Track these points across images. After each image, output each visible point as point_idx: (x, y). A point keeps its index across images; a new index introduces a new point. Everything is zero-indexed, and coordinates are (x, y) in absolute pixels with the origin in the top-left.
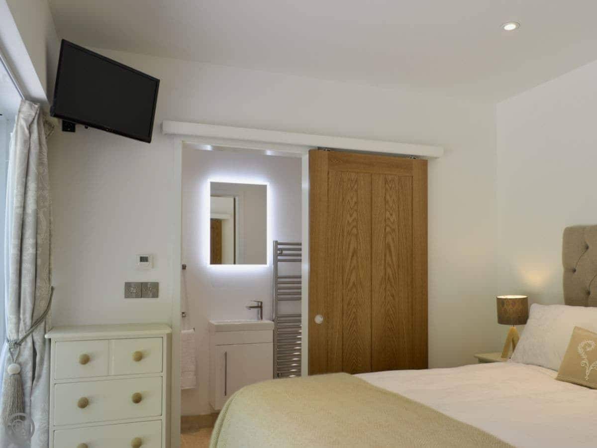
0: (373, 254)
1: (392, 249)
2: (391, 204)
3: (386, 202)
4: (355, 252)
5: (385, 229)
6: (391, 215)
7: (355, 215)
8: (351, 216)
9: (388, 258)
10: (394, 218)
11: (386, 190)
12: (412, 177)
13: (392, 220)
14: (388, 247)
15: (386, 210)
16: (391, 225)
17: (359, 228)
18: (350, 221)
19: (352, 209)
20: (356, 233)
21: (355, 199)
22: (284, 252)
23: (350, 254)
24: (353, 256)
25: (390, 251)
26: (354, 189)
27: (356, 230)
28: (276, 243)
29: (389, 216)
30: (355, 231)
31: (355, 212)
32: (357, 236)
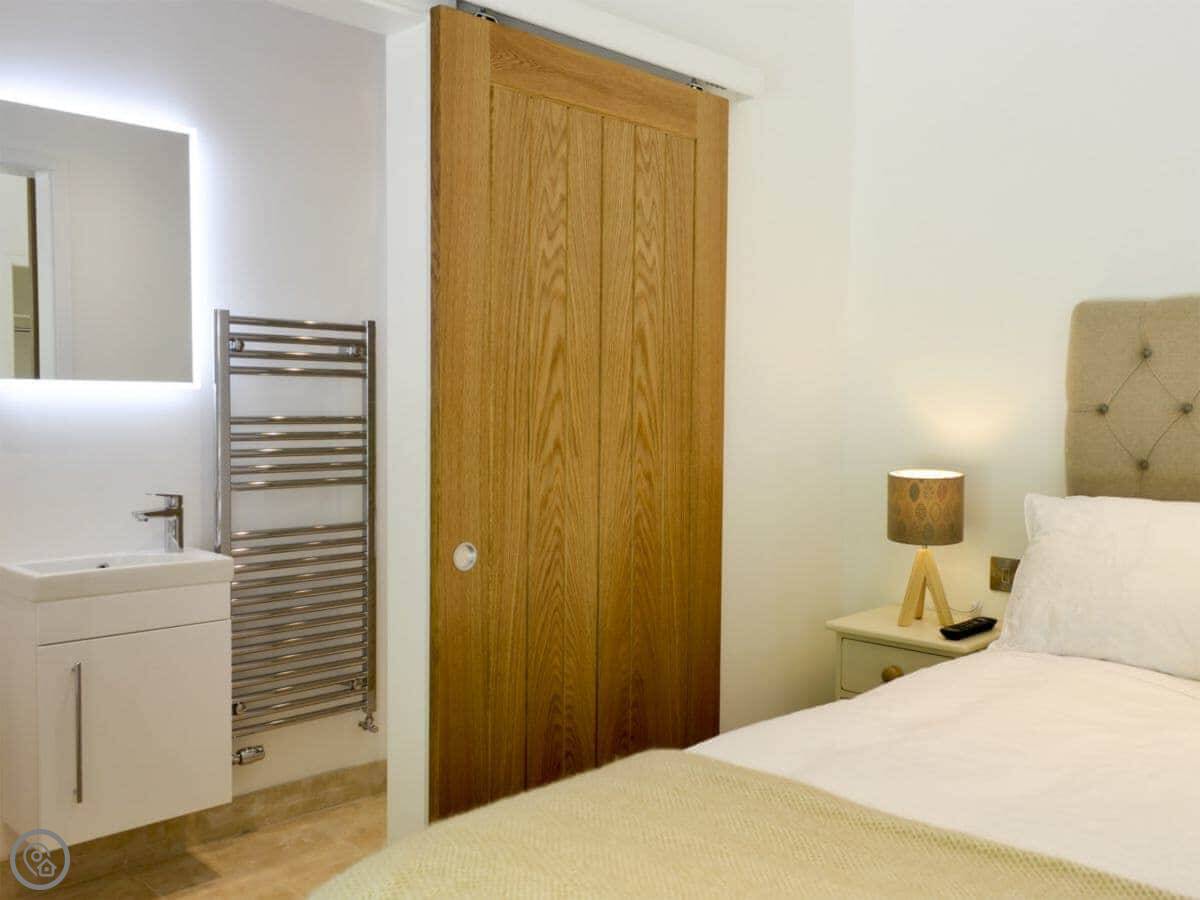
0: (605, 358)
1: (650, 345)
2: (647, 211)
3: (636, 205)
4: (560, 350)
5: (633, 287)
6: (648, 245)
7: (560, 238)
8: (551, 238)
9: (639, 370)
10: (652, 254)
11: (637, 168)
12: (696, 141)
13: (649, 262)
14: (640, 338)
15: (636, 230)
16: (647, 275)
17: (570, 278)
18: (549, 255)
19: (553, 217)
20: (563, 289)
21: (560, 189)
22: (249, 346)
23: (549, 355)
24: (555, 361)
25: (644, 351)
26: (559, 156)
27: (562, 282)
28: (225, 318)
29: (644, 249)
30: (559, 284)
31: (561, 229)
32: (565, 299)
